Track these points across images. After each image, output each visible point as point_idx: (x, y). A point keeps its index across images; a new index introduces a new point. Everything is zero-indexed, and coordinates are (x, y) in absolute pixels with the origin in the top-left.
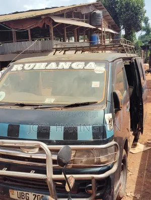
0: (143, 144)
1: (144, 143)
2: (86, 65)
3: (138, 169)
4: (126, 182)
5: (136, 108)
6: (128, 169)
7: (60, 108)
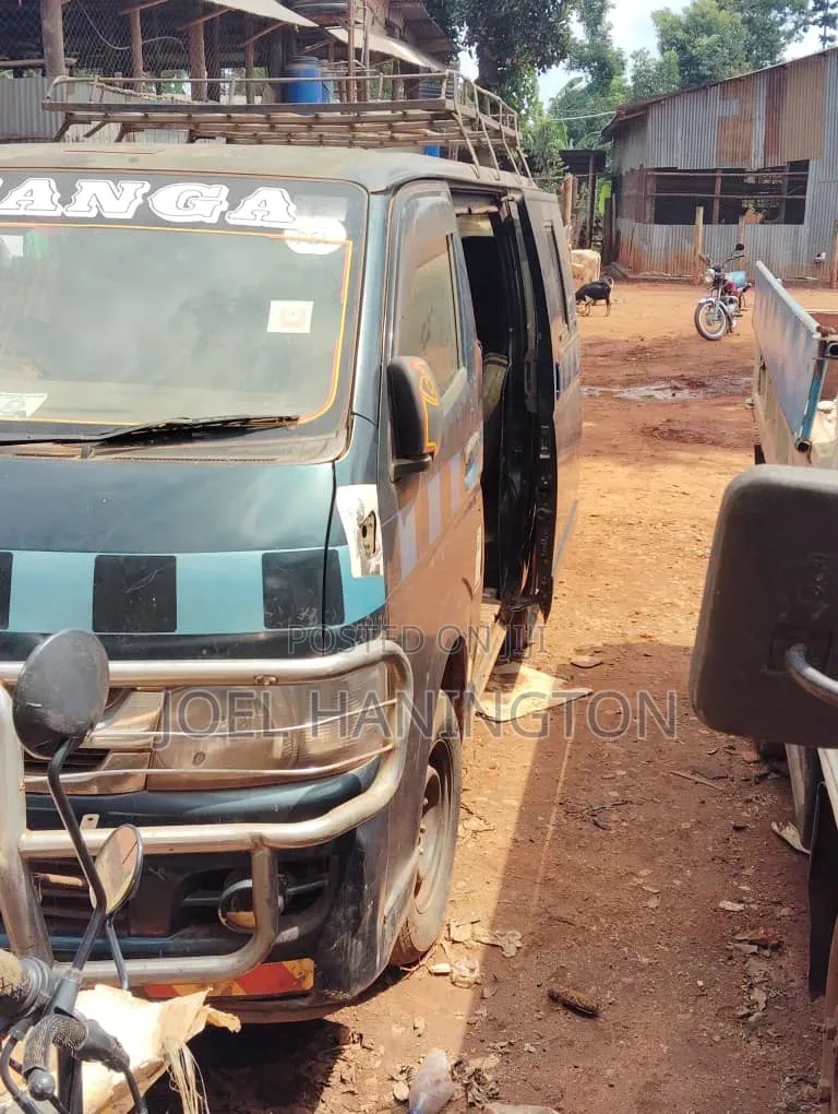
0: (548, 672)
1: (553, 666)
2: (234, 203)
3: (516, 804)
4: (450, 866)
5: (516, 478)
6: (464, 799)
7: (77, 449)
